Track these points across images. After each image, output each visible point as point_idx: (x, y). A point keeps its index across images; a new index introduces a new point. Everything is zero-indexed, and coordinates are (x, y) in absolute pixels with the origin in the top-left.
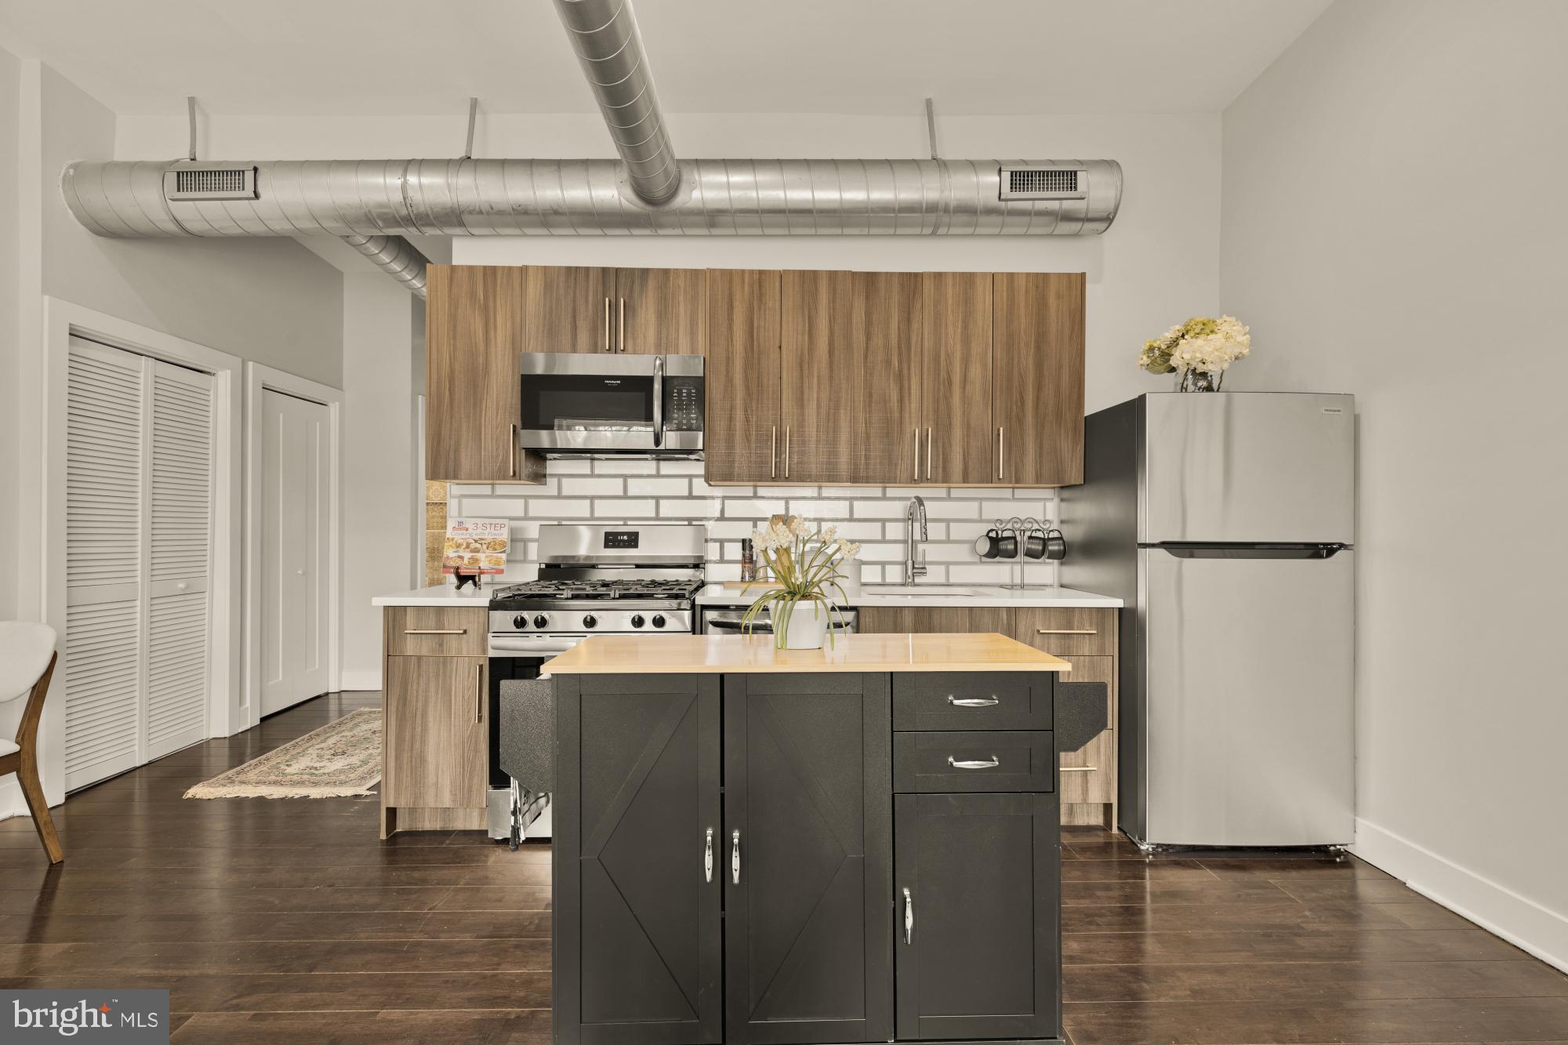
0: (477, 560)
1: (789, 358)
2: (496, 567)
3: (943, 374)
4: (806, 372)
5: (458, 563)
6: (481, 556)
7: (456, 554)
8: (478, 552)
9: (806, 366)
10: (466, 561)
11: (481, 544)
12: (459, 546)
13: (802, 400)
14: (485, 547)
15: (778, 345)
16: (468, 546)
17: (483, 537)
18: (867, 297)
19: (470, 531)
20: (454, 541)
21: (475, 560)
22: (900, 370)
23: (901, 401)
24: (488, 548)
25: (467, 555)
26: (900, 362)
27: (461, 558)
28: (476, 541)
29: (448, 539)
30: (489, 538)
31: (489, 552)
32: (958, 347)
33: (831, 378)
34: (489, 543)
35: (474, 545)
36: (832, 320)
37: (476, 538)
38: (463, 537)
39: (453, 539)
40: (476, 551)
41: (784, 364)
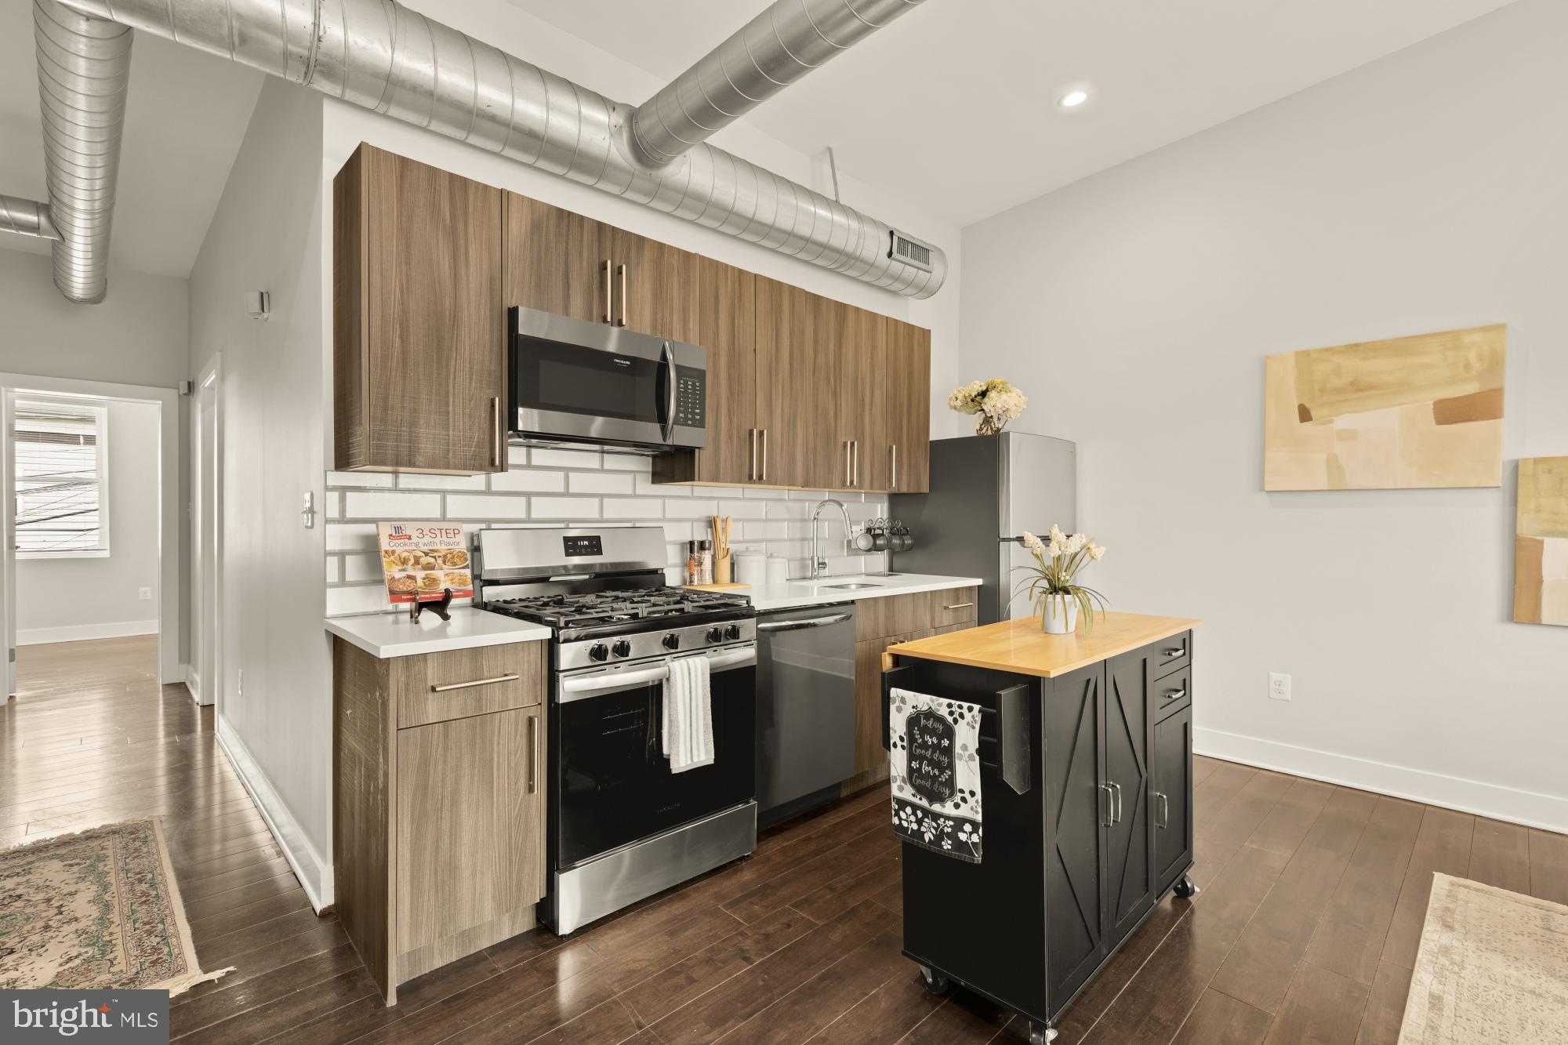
0: (434, 580)
1: (762, 363)
2: (462, 588)
3: (860, 396)
4: (774, 378)
5: (409, 586)
6: (438, 574)
7: (404, 574)
8: (433, 568)
9: (774, 373)
10: (420, 582)
11: (434, 557)
12: (404, 562)
13: (771, 405)
14: (440, 561)
15: (753, 348)
16: (417, 561)
17: (435, 548)
18: (815, 317)
19: (415, 539)
20: (396, 555)
21: (432, 581)
22: (835, 388)
23: (836, 415)
24: (444, 562)
25: (420, 575)
26: (835, 382)
27: (412, 578)
28: (426, 554)
29: (386, 552)
30: (443, 548)
31: (447, 568)
32: (868, 375)
33: (791, 388)
34: (445, 556)
35: (424, 560)
36: (792, 333)
37: (426, 549)
38: (407, 548)
39: (393, 552)
40: (429, 567)
41: (758, 369)
